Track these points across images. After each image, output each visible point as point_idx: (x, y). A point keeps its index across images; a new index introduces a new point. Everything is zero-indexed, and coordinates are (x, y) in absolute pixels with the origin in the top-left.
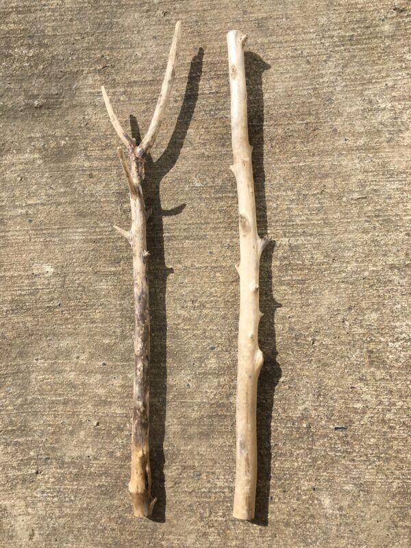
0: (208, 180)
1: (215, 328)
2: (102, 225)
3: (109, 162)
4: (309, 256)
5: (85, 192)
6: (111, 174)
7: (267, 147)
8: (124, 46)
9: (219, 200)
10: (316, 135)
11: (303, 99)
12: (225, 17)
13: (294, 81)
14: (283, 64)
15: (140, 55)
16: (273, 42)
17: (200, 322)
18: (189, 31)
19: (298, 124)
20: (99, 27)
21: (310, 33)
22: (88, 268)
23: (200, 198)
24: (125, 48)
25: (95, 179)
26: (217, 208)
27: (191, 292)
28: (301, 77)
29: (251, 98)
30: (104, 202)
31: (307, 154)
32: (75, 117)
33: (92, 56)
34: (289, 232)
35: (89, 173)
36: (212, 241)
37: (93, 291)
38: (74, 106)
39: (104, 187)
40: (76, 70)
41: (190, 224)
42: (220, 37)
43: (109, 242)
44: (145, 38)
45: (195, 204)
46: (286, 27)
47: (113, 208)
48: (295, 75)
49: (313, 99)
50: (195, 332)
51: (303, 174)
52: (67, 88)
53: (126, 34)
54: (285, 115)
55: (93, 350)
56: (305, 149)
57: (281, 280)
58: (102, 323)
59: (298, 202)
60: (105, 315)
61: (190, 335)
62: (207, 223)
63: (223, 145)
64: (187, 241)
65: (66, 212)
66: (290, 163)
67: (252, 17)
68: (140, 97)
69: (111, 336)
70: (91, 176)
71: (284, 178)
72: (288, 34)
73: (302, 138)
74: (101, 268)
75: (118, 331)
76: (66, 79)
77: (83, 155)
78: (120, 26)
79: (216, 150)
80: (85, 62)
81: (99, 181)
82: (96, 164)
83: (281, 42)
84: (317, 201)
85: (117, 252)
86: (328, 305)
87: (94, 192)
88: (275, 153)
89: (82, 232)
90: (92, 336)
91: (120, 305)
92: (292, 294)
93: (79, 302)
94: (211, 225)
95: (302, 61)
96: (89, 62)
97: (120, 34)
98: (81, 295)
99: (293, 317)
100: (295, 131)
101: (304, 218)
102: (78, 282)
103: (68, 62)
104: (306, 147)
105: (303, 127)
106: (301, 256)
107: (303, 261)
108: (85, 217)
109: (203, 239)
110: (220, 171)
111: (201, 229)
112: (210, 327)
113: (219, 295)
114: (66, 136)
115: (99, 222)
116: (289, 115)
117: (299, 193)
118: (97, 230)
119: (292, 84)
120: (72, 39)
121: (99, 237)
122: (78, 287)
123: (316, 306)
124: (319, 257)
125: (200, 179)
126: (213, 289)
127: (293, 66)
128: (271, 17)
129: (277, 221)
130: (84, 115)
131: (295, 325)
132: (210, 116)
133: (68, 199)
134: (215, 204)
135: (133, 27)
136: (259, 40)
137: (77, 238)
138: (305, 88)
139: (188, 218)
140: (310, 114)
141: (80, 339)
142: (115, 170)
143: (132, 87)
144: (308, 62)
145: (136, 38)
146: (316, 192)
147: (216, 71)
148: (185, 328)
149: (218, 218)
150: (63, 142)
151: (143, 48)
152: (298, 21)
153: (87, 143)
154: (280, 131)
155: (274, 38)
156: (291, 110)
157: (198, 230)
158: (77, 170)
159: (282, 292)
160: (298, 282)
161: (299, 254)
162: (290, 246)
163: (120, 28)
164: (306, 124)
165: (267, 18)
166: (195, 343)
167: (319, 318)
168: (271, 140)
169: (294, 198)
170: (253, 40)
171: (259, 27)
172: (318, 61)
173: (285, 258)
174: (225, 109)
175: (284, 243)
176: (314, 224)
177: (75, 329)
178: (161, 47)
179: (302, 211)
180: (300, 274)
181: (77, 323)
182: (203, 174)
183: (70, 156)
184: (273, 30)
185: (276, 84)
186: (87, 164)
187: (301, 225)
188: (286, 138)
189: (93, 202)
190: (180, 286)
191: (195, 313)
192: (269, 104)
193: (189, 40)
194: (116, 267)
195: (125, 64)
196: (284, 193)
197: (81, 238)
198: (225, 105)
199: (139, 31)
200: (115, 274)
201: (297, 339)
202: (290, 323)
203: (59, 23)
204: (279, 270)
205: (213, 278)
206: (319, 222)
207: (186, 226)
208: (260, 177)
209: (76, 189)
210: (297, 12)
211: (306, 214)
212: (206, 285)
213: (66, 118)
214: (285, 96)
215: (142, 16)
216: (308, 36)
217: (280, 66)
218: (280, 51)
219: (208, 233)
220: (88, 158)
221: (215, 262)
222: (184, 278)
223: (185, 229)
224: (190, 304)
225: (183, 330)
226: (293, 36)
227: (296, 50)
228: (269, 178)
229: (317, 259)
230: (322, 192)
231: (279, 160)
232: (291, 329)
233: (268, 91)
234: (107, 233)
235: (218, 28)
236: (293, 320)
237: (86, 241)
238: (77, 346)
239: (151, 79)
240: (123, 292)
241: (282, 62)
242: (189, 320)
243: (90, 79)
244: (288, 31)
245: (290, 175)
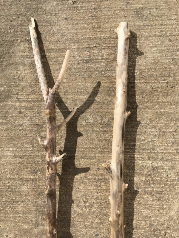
0: (98, 118)
1: (99, 221)
2: (26, 146)
3: (33, 103)
4: (165, 175)
5: (16, 123)
6: (33, 112)
7: (139, 97)
8: (45, 24)
9: (105, 133)
10: (173, 91)
11: (165, 66)
12: (114, 7)
13: (159, 53)
14: (153, 40)
15: (56, 31)
16: (146, 25)
17: (89, 217)
18: (89, 15)
19: (161, 83)
20: (29, 10)
21: (172, 20)
22: (16, 176)
23: (93, 131)
24: (46, 26)
25: (23, 115)
26: (104, 138)
27: (84, 195)
28: (165, 50)
29: (130, 63)
30: (28, 130)
31: (166, 104)
32: (10, 72)
33: (24, 30)
34: (152, 157)
35: (19, 110)
36: (99, 160)
37: (18, 192)
38: (11, 64)
39: (28, 120)
40: (12, 40)
41: (85, 148)
42: (111, 20)
43: (30, 158)
44: (60, 19)
45: (89, 135)
46: (155, 15)
47: (34, 134)
48: (160, 49)
49: (172, 66)
50: (86, 223)
51: (163, 117)
52: (7, 51)
53: (47, 16)
54: (152, 76)
55: (17, 232)
56: (166, 100)
57: (145, 191)
58: (23, 214)
59: (159, 136)
60: (25, 209)
61: (82, 226)
62: (96, 148)
63: (109, 95)
64: (82, 159)
65: (2, 137)
66: (154, 110)
67: (133, 7)
68: (55, 60)
69: (29, 223)
70: (20, 112)
71: (150, 119)
72: (157, 20)
73: (164, 93)
74: (24, 176)
75: (34, 220)
76: (6, 45)
77: (15, 98)
78: (43, 10)
79: (104, 98)
80: (19, 34)
81: (25, 116)
82: (24, 104)
83: (152, 26)
84: (172, 137)
85: (35, 165)
86: (177, 209)
87: (21, 123)
88: (144, 102)
89: (12, 151)
90: (17, 222)
91: (36, 202)
92: (153, 201)
93: (9, 199)
94: (99, 150)
95: (166, 40)
96: (21, 34)
97: (43, 15)
98: (10, 194)
99: (153, 216)
100: (159, 87)
101: (163, 148)
102: (8, 185)
103: (7, 33)
104: (166, 99)
105: (164, 85)
106: (160, 174)
107: (161, 178)
108: (15, 140)
109: (94, 159)
110: (107, 113)
111: (93, 152)
112: (96, 221)
113: (103, 199)
114: (5, 85)
115: (24, 144)
116: (155, 77)
117: (160, 130)
118: (23, 149)
119: (158, 54)
120: (11, 18)
121: (24, 154)
122: (8, 189)
123: (169, 210)
124: (172, 176)
125: (93, 118)
126: (99, 194)
127: (159, 43)
128: (146, 8)
129: (144, 149)
130: (17, 71)
131: (154, 222)
132: (101, 75)
133: (4, 127)
134: (102, 135)
135: (52, 11)
136: (137, 23)
137: (9, 154)
138: (167, 58)
139: (84, 144)
140: (170, 76)
141: (9, 224)
142: (37, 109)
143: (50, 52)
144: (170, 40)
145: (54, 19)
146: (171, 130)
147: (106, 44)
148: (79, 220)
149: (104, 145)
150: (2, 89)
151: (58, 26)
152: (164, 11)
153: (18, 90)
154: (148, 87)
155: (147, 22)
156: (157, 73)
157: (90, 152)
158: (11, 108)
159: (146, 199)
160: (157, 192)
161: (158, 173)
162: (152, 167)
163: (43, 12)
164: (167, 83)
165: (143, 8)
166: (85, 231)
167: (170, 218)
168: (142, 93)
169: (157, 133)
170: (133, 23)
171: (137, 14)
172: (176, 39)
173: (149, 175)
174: (111, 70)
175: (148, 165)
176: (169, 152)
177: (5, 217)
178: (70, 26)
179: (161, 143)
180: (159, 187)
181: (6, 213)
182: (95, 114)
183: (7, 98)
184: (147, 17)
185: (147, 54)
186: (18, 104)
187: (161, 153)
188: (152, 92)
189: (21, 130)
190: (76, 191)
191: (86, 210)
192: (142, 68)
193: (89, 22)
194: (34, 175)
195: (46, 37)
196: (150, 130)
197: (12, 155)
198: (112, 68)
199: (55, 14)
200: (33, 180)
201: (154, 232)
202: (150, 221)
203: (3, 7)
204: (145, 184)
205: (99, 186)
206: (173, 152)
207: (83, 150)
208: (134, 118)
209: (10, 121)
210: (164, 5)
211: (165, 145)
212: (94, 191)
213: (5, 72)
214: (153, 63)
215: (58, 4)
216: (171, 22)
217: (150, 42)
218: (151, 32)
219: (97, 155)
220: (18, 100)
221: (101, 175)
222: (80, 185)
223: (81, 152)
224: (83, 204)
225: (78, 221)
226: (160, 22)
227: (162, 31)
228: (140, 119)
229: (171, 177)
230: (176, 131)
231: (147, 107)
232: (151, 225)
233: (142, 59)
234: (29, 152)
235: (109, 14)
236: (153, 219)
237: (14, 157)
238: (6, 229)
239: (62, 47)
240: (38, 193)
241: (152, 39)
242: (82, 215)
243: (22, 46)
244: (157, 18)
245: (154, 117)
